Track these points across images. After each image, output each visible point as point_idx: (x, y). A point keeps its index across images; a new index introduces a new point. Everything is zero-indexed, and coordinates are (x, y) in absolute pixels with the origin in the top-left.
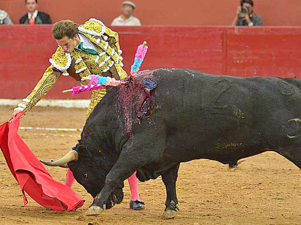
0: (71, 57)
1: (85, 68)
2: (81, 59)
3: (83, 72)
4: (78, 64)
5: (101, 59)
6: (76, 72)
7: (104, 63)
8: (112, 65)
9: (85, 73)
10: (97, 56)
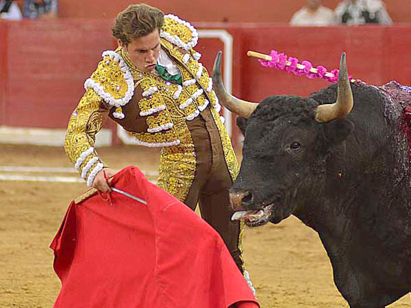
0: (135, 82)
1: (163, 107)
2: (156, 89)
3: (155, 115)
4: (148, 97)
5: (187, 93)
6: (142, 114)
7: (191, 100)
8: (205, 106)
9: (160, 118)
10: (180, 86)
